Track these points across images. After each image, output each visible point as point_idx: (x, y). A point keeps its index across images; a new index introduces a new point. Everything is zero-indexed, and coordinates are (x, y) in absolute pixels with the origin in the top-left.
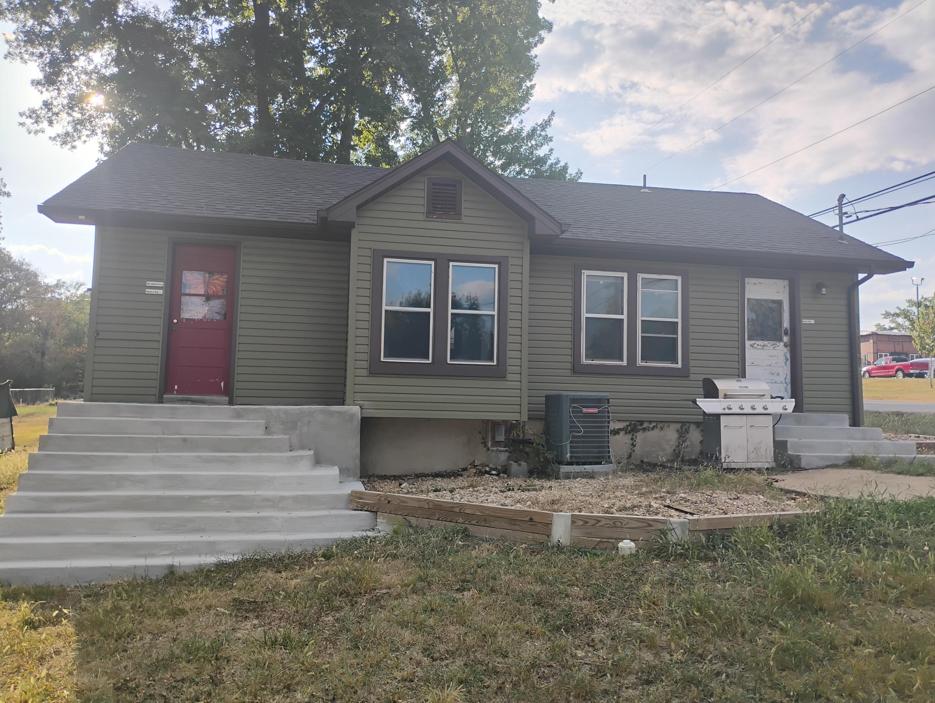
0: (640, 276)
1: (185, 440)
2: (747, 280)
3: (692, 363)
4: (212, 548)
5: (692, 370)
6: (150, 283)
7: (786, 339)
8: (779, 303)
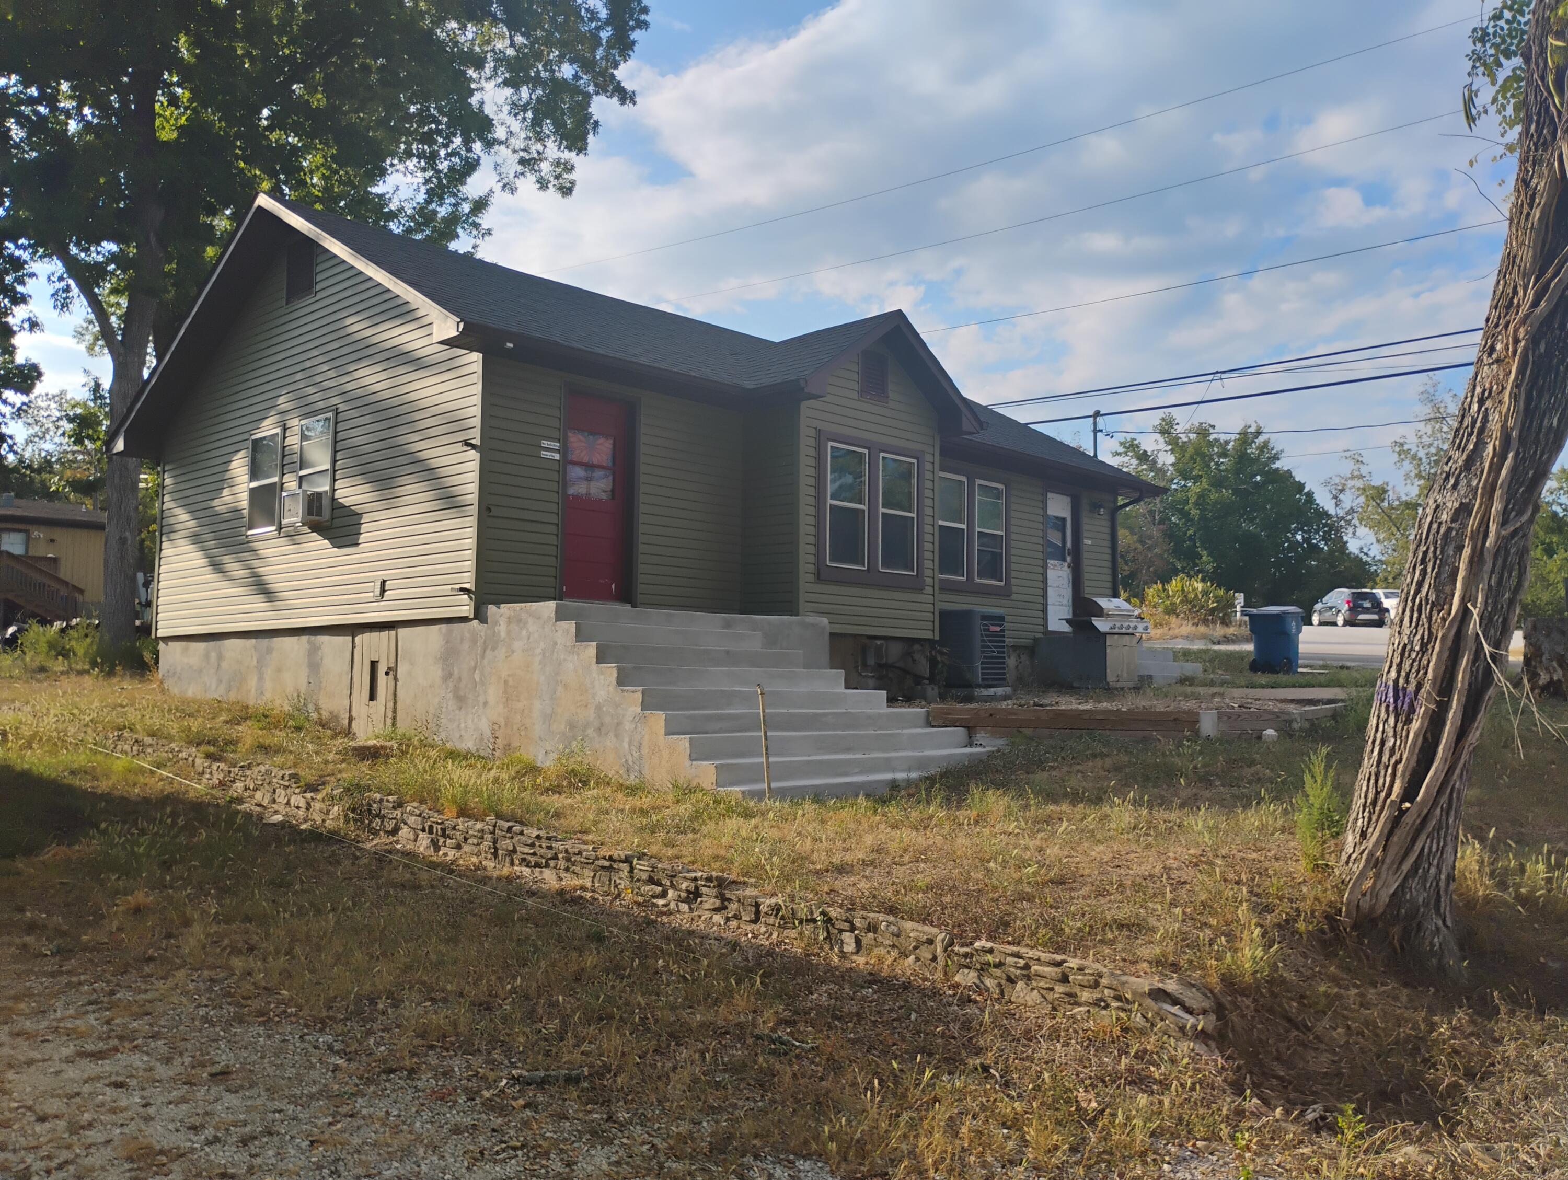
0: (979, 482)
1: (728, 652)
2: (1050, 495)
3: (1013, 581)
4: (888, 765)
5: (1014, 589)
6: (545, 443)
7: (1069, 559)
8: (1064, 520)
